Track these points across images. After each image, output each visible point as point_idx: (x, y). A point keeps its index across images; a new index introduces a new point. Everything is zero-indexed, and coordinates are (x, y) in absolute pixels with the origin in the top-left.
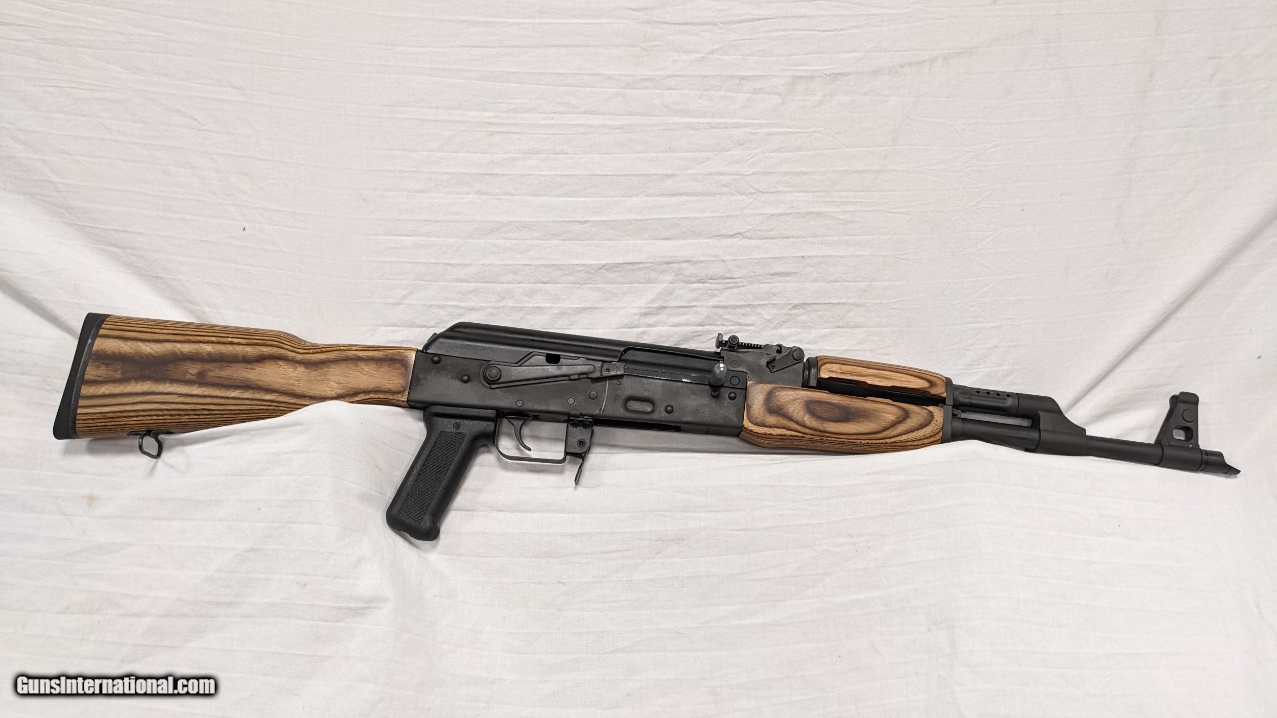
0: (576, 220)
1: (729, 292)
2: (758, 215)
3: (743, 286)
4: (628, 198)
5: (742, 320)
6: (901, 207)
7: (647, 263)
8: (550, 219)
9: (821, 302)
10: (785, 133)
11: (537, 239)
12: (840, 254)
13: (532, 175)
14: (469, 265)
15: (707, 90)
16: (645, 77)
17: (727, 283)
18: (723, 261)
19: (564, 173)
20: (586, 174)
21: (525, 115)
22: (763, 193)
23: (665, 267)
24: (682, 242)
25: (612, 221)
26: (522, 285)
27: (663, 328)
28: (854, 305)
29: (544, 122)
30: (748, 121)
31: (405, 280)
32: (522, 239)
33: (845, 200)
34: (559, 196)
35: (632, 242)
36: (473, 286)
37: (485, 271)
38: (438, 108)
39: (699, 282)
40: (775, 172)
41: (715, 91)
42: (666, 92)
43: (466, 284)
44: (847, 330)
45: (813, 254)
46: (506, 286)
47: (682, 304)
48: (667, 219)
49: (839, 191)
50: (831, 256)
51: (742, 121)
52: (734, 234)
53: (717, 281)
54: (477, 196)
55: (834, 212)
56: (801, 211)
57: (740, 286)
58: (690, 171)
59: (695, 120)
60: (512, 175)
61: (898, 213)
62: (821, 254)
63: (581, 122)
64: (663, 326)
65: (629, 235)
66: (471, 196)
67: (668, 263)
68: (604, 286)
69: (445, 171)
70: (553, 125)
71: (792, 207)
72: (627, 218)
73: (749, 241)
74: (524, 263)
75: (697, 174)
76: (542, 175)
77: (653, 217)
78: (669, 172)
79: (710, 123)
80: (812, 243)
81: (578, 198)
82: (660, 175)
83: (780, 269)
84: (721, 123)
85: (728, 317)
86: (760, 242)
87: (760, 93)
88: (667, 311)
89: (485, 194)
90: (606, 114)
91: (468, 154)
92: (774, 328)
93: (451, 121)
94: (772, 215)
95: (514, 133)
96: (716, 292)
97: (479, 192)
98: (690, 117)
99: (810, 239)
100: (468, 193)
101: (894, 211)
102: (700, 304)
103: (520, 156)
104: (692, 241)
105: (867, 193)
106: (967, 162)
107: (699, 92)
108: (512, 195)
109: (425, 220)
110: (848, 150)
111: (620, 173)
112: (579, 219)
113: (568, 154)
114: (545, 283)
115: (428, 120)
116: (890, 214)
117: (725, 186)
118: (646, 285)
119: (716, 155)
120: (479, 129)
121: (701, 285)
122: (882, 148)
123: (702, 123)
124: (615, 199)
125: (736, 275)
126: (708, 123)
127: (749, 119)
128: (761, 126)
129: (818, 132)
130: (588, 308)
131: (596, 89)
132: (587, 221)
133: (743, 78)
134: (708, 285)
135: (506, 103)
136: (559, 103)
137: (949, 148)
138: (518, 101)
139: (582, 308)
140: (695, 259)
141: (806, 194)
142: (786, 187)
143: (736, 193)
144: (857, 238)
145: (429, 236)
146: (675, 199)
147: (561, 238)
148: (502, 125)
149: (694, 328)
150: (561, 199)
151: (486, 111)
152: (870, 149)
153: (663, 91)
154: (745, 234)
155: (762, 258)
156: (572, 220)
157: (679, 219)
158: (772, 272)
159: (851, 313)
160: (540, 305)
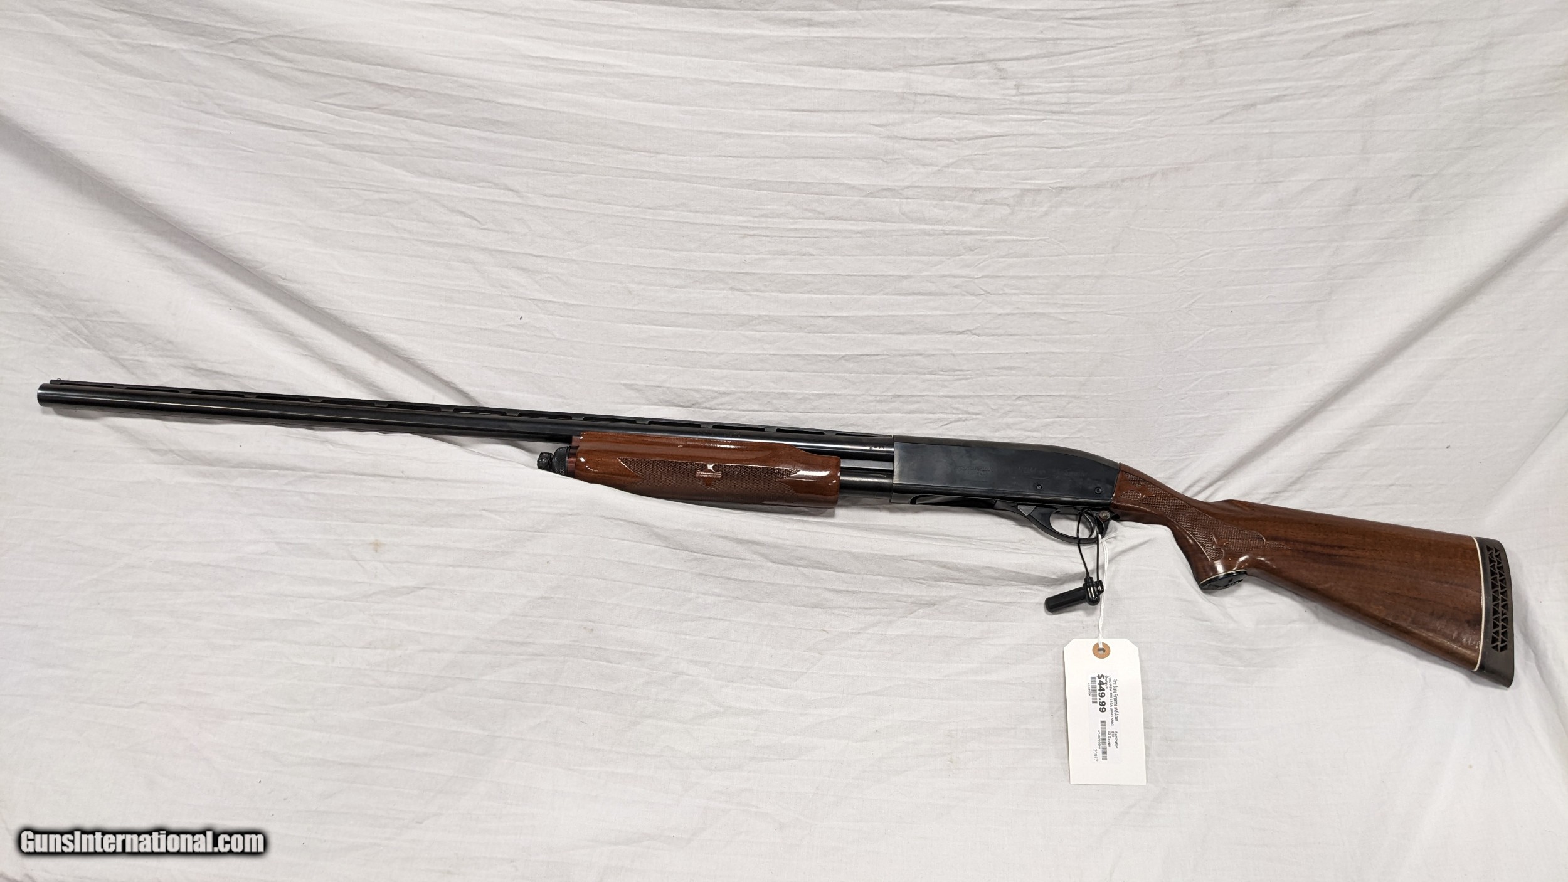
0: (819, 315)
1: (958, 382)
2: (987, 314)
3: (972, 378)
4: (867, 296)
5: (971, 409)
6: (1119, 309)
7: (883, 355)
8: (796, 314)
9: (1044, 394)
10: (1013, 241)
11: (784, 331)
12: (1061, 351)
13: (780, 274)
14: (722, 354)
15: (942, 200)
16: (886, 187)
17: (956, 375)
18: (953, 355)
19: (809, 273)
20: (830, 273)
21: (775, 220)
22: (991, 294)
23: (900, 359)
24: (915, 337)
25: (852, 317)
26: (769, 372)
27: (897, 415)
28: (1074, 397)
29: (792, 227)
30: (979, 229)
31: (665, 365)
32: (771, 332)
33: (1067, 302)
34: (804, 293)
35: (870, 335)
36: (725, 372)
37: (737, 360)
38: (697, 212)
39: (930, 373)
40: (1003, 276)
41: (949, 201)
42: (904, 200)
43: (720, 371)
44: (1068, 419)
45: (1036, 351)
46: (754, 373)
47: (915, 394)
48: (902, 316)
49: (1062, 294)
50: (1053, 353)
51: (974, 229)
52: (965, 331)
53: (947, 373)
54: (730, 292)
55: (1056, 313)
56: (1026, 311)
57: (969, 378)
58: (925, 273)
59: (930, 227)
60: (763, 274)
61: (1115, 314)
62: (1043, 351)
63: (825, 227)
64: (898, 413)
65: (867, 330)
66: (725, 292)
67: (903, 356)
68: (843, 375)
69: (702, 269)
70: (800, 229)
71: (1018, 308)
72: (866, 313)
73: (977, 337)
74: (772, 353)
75: (930, 276)
76: (789, 274)
77: (890, 314)
78: (905, 274)
79: (944, 230)
80: (1036, 341)
81: (821, 294)
82: (897, 276)
83: (1006, 364)
84: (953, 231)
85: (957, 406)
86: (987, 339)
87: (991, 204)
88: (901, 399)
89: (738, 290)
90: (849, 220)
91: (722, 254)
92: (999, 417)
93: (708, 224)
94: (1000, 315)
95: (765, 236)
96: (946, 383)
97: (732, 289)
98: (926, 224)
99: (1033, 337)
100: (723, 289)
101: (1111, 312)
102: (932, 393)
103: (770, 256)
104: (925, 336)
105: (1088, 296)
106: (1182, 268)
107: (935, 202)
108: (761, 292)
109: (684, 313)
110: (1070, 257)
111: (860, 273)
112: (822, 314)
113: (814, 255)
114: (791, 371)
115: (687, 223)
116: (1109, 316)
117: (956, 287)
118: (881, 375)
119: (949, 259)
120: (733, 232)
121: (932, 377)
122: (1103, 255)
123: (936, 230)
124: (855, 296)
125: (964, 368)
126: (942, 230)
127: (981, 227)
128: (990, 234)
129: (1044, 240)
130: (829, 395)
131: (841, 197)
132: (829, 317)
133: (975, 190)
134: (939, 376)
135: (757, 209)
136: (806, 210)
137: (1165, 255)
138: (769, 207)
139: (823, 394)
140: (927, 353)
141: (1031, 296)
142: (1013, 289)
143: (966, 294)
144: (1078, 336)
145: (688, 327)
146: (909, 298)
147: (806, 330)
148: (753, 228)
149: (925, 415)
150: (806, 296)
151: (739, 216)
152: (1092, 256)
153: (902, 200)
154: (974, 332)
155: (989, 354)
156: (816, 315)
157: (914, 316)
158: (998, 366)
159: (1070, 405)
160: (785, 391)
